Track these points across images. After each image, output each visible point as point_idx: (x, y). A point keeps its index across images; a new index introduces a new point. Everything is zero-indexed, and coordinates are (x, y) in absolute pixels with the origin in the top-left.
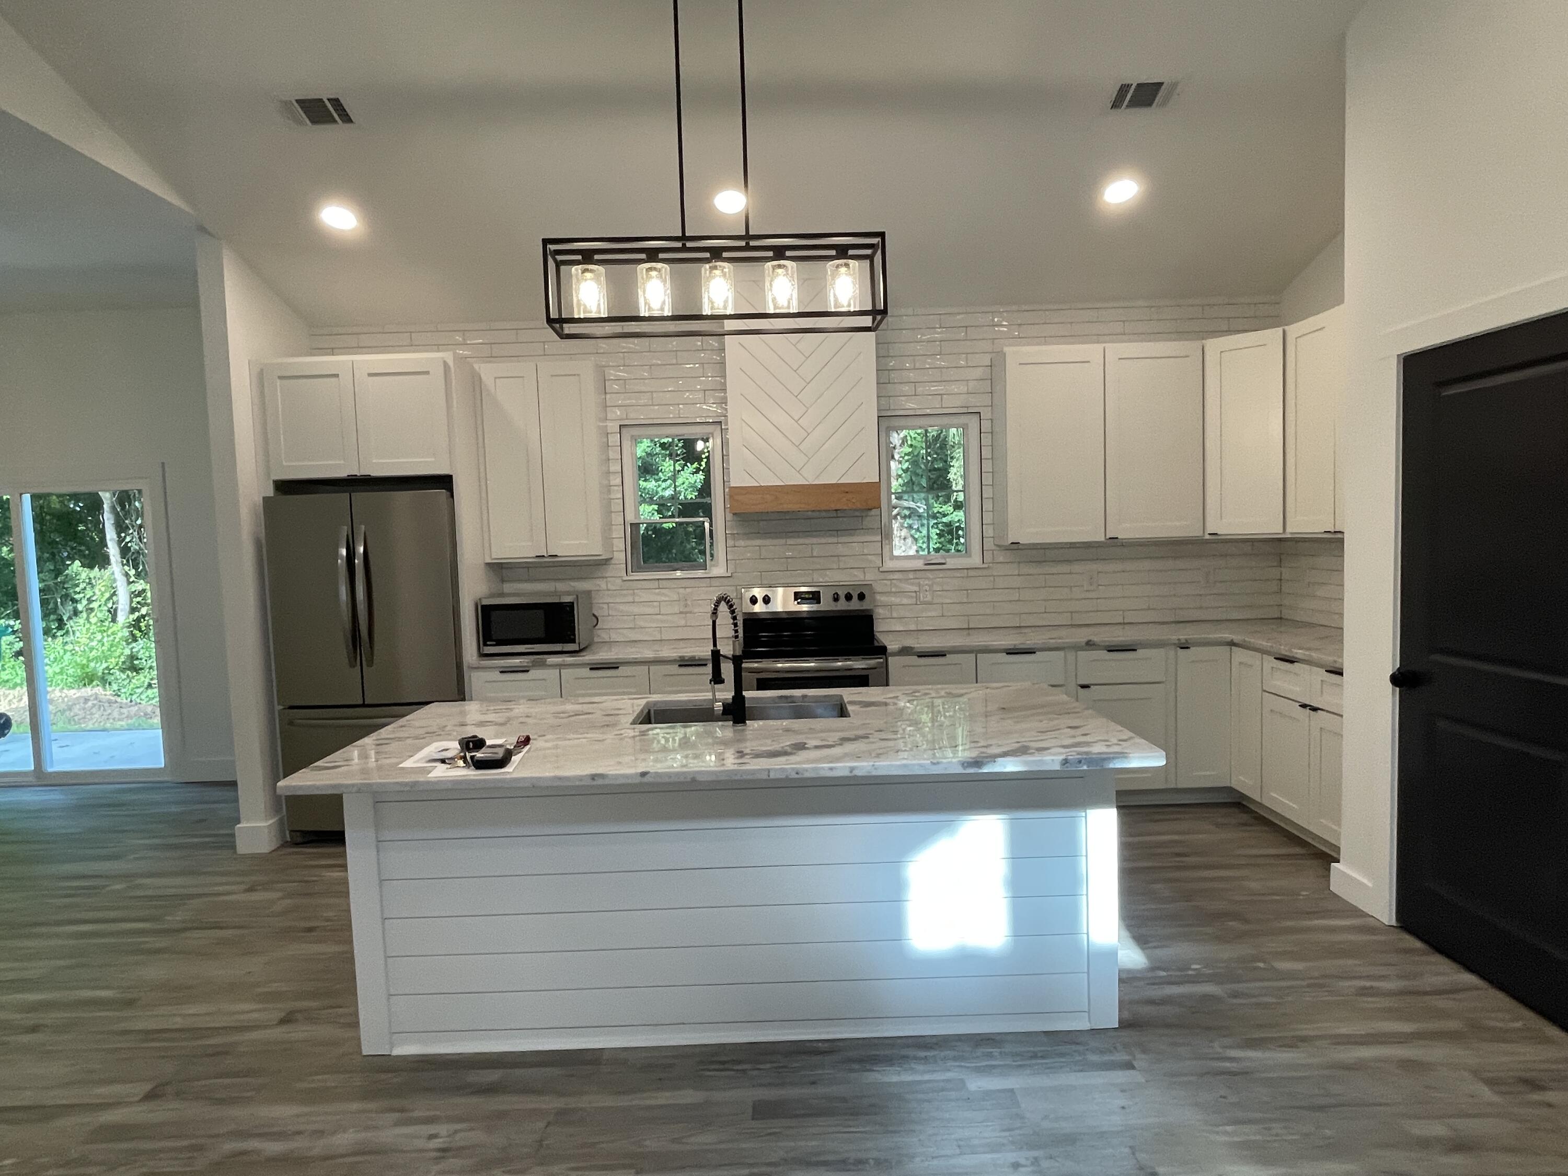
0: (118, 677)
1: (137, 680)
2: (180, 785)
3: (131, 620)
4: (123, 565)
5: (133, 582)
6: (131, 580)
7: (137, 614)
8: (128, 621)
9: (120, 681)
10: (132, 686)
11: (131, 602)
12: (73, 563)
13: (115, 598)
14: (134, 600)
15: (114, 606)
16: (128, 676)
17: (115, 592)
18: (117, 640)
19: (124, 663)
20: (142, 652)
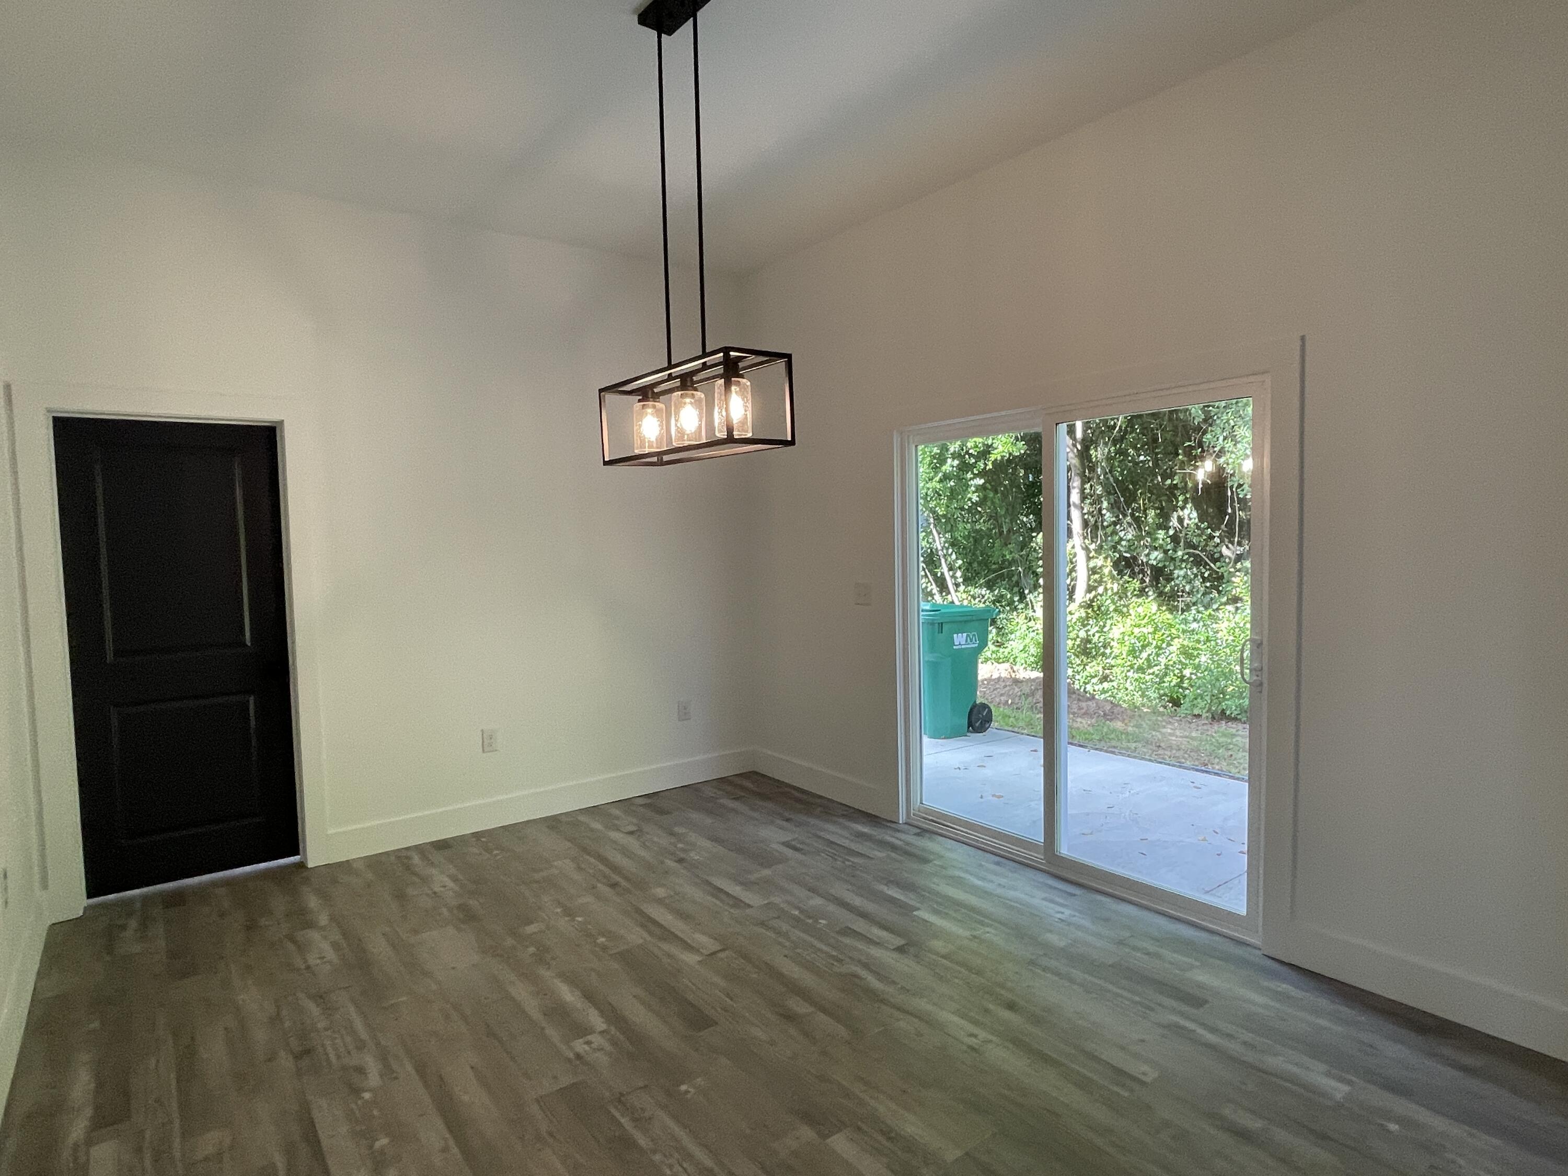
0: (1073, 662)
1: (1091, 667)
2: (1276, 966)
3: (1087, 599)
4: (1085, 538)
5: (1093, 557)
6: (1091, 555)
7: (1094, 593)
8: (1084, 600)
9: (1074, 666)
10: (1086, 673)
11: (1089, 579)
12: (1038, 534)
13: (1074, 574)
14: (1092, 577)
15: (1072, 583)
16: (1082, 661)
17: (1074, 567)
18: (1074, 620)
19: (1079, 646)
20: (1097, 635)
